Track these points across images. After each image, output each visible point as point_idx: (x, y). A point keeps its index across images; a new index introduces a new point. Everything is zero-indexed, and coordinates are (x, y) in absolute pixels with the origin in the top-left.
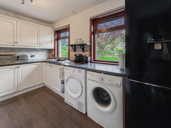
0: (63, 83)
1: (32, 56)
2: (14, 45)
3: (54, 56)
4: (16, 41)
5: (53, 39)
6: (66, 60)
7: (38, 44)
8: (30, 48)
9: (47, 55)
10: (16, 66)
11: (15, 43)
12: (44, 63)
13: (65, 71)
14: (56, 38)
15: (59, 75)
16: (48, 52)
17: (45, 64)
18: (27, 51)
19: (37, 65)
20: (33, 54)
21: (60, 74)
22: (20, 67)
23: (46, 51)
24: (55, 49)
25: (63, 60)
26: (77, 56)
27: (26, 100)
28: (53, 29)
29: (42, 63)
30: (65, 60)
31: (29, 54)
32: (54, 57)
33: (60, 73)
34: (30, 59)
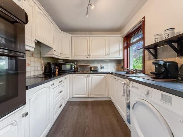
0: (129, 107)
1: (101, 68)
2: (88, 58)
3: (123, 68)
4: (89, 54)
5: (122, 47)
6: (138, 74)
7: (105, 55)
8: (97, 60)
9: (116, 67)
10: (88, 75)
11: (88, 55)
12: (111, 75)
13: (130, 88)
14: (125, 45)
15: (122, 94)
16: (117, 63)
17: (111, 77)
18: (98, 63)
19: (104, 77)
20: (103, 65)
21: (124, 92)
22: (90, 76)
23: (115, 63)
24: (124, 60)
25: (133, 73)
26: (159, 65)
27: (92, 108)
28: (121, 35)
29: (109, 74)
30: (136, 73)
31: (99, 66)
32: (123, 70)
33: (124, 90)
34: (100, 70)
